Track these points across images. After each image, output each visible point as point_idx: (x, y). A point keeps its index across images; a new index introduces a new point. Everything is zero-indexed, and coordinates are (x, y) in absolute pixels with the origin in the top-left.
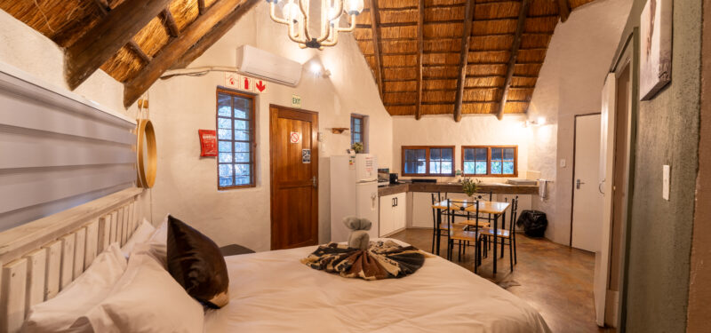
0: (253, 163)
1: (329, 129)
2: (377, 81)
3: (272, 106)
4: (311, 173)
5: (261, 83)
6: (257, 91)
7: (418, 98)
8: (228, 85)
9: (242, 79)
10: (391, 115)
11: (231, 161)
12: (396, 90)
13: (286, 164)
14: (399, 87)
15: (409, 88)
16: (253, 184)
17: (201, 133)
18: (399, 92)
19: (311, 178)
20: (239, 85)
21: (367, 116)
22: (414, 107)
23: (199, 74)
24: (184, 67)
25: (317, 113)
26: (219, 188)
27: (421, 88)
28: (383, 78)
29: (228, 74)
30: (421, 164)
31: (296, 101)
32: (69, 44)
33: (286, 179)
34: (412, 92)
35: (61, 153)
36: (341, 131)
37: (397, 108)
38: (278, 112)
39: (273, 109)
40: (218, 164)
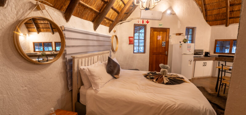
0: (145, 46)
1: (175, 34)
2: (202, 12)
3: (151, 28)
4: (165, 50)
5: (148, 21)
6: (146, 23)
7: (226, 16)
8: (137, 23)
9: (142, 21)
10: (211, 25)
11: (138, 45)
12: (214, 13)
13: (155, 46)
14: (215, 12)
15: (221, 12)
16: (144, 52)
17: (129, 37)
18: (215, 14)
19: (165, 52)
20: (141, 23)
21: (195, 28)
22: (225, 20)
23: (129, 21)
24: (125, 20)
25: (169, 29)
26: (134, 53)
27: (229, 10)
28: (206, 10)
29: (137, 20)
30: (227, 48)
31: (161, 25)
32: (95, 21)
33: (155, 51)
34: (223, 14)
35: (91, 43)
36: (180, 34)
37: (214, 22)
38: (154, 29)
39: (152, 29)
40: (134, 46)
